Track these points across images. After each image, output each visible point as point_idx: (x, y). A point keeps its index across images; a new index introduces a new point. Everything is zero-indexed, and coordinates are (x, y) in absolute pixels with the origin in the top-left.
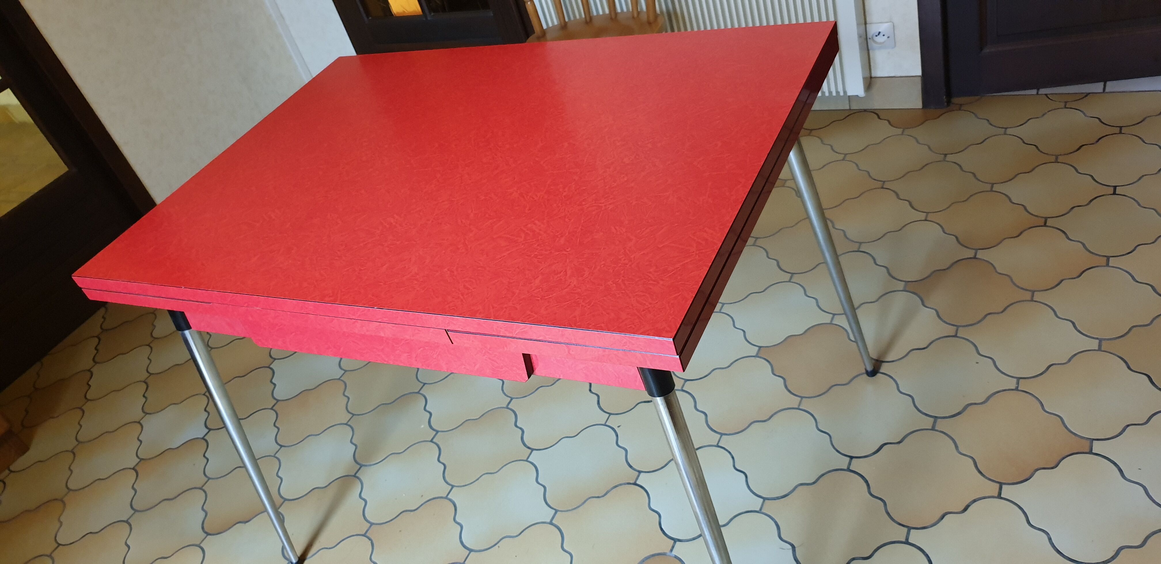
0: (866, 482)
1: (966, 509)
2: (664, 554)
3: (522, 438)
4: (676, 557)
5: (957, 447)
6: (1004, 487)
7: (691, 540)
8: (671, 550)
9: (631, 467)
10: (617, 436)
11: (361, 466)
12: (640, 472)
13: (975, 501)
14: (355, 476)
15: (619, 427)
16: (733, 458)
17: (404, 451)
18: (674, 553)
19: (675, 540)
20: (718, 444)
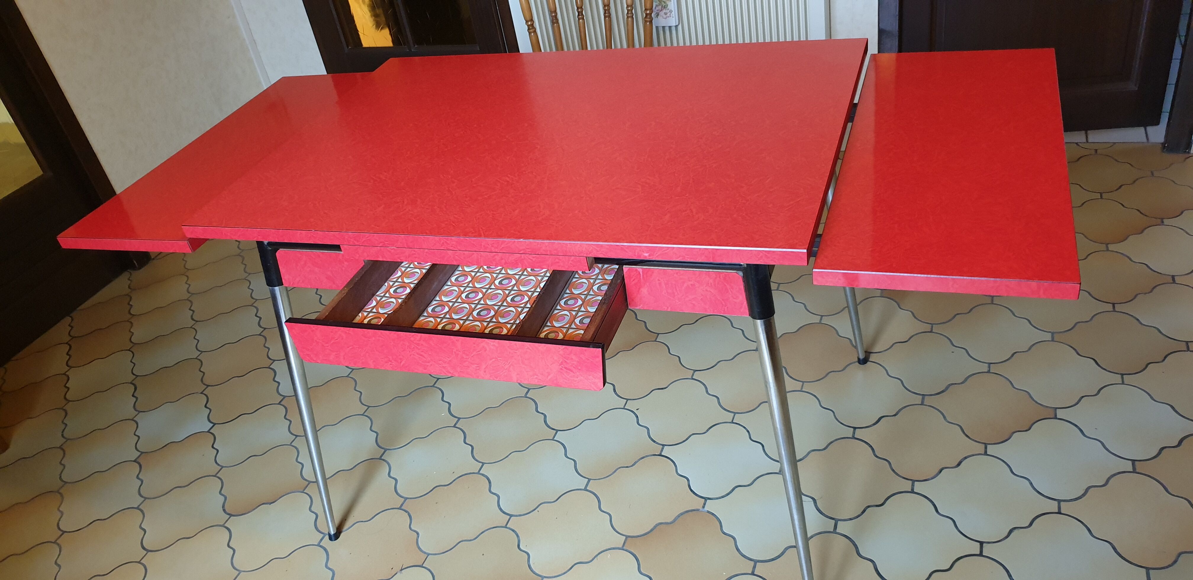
0: (871, 446)
1: (959, 464)
2: (698, 510)
3: (545, 422)
4: (708, 512)
5: (944, 417)
6: (989, 446)
7: (720, 498)
8: (704, 507)
9: (654, 441)
10: (637, 417)
11: (386, 450)
12: (664, 445)
13: (966, 458)
14: (380, 458)
15: (637, 409)
16: (748, 431)
17: (428, 436)
18: (706, 509)
19: (706, 499)
20: (733, 421)
